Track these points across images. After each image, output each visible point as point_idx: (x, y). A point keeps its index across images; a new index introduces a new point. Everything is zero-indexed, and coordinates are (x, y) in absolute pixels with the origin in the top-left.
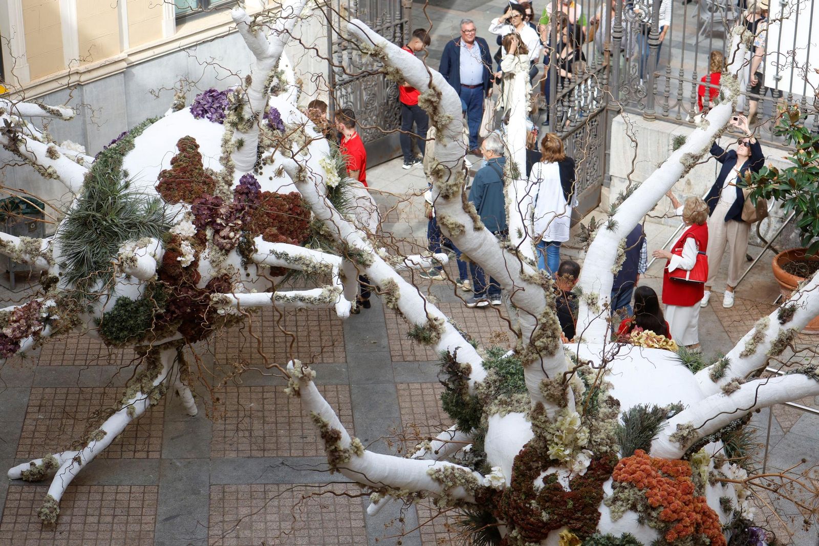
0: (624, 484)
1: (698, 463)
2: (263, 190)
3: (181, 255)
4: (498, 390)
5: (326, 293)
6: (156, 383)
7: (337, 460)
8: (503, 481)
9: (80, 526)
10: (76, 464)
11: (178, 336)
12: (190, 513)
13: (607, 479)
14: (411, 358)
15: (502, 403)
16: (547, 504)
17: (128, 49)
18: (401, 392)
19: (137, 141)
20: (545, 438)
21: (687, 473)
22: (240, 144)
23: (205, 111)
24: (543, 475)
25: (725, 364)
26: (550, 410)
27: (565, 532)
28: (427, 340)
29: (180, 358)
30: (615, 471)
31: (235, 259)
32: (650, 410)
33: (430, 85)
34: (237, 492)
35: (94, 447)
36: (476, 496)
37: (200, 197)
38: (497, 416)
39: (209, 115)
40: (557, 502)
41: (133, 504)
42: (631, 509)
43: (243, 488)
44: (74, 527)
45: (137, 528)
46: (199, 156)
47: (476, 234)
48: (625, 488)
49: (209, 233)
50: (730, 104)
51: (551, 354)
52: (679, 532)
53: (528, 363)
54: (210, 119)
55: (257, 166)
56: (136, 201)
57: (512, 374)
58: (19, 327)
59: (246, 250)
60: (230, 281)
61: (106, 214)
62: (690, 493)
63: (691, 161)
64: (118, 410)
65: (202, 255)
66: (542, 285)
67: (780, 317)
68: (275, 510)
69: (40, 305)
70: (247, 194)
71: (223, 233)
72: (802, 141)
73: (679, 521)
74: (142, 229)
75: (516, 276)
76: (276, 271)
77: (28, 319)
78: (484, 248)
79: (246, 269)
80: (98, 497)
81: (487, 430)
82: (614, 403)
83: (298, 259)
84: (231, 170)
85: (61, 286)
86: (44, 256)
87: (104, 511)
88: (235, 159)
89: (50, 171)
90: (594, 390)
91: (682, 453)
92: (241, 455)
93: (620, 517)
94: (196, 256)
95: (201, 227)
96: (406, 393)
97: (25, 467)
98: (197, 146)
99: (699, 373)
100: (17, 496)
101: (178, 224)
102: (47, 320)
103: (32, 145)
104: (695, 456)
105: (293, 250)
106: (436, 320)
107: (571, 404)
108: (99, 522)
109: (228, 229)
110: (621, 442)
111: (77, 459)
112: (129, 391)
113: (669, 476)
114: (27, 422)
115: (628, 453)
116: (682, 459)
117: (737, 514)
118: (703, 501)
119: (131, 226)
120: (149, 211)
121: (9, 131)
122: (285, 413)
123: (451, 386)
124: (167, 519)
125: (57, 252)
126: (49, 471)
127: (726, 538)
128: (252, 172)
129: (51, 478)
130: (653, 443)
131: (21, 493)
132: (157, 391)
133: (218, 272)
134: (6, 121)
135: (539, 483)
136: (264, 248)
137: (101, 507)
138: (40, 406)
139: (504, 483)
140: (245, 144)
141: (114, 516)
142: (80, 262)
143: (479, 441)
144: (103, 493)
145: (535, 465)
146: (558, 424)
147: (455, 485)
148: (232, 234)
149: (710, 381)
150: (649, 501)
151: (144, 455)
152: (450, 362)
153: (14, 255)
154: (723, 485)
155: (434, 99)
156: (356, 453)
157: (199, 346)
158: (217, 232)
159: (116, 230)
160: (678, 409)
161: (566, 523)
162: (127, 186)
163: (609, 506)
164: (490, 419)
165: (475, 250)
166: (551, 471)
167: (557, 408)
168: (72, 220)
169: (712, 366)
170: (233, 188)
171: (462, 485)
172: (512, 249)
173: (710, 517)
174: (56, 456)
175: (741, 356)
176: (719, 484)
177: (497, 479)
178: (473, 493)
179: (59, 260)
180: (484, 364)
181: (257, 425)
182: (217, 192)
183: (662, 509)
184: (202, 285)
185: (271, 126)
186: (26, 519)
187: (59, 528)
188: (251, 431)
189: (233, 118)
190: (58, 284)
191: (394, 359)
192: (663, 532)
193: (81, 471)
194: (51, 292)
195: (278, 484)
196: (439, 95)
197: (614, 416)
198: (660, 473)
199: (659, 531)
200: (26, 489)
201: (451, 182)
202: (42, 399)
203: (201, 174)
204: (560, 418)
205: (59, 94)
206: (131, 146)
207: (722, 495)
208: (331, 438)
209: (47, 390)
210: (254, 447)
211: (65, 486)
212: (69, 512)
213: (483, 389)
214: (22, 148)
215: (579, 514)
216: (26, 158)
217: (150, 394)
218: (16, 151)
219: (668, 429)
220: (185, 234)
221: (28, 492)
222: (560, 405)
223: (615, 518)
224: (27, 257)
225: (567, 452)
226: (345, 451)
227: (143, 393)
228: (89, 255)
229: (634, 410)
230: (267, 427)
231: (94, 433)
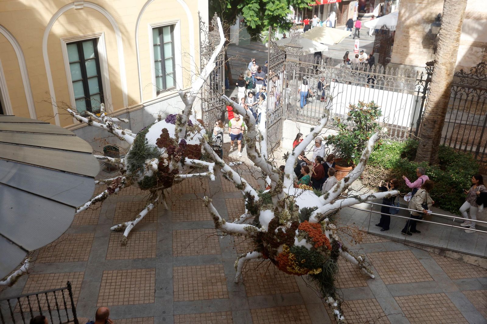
0: (302, 231)
1: (322, 224)
2: (187, 144)
3: (164, 163)
4: (263, 203)
5: (208, 174)
6: (156, 200)
7: (218, 225)
8: (265, 230)
9: (134, 244)
10: (132, 226)
11: (163, 186)
12: (167, 239)
13: (296, 229)
14: (229, 191)
15: (264, 207)
16: (279, 237)
17: (143, 102)
18: (227, 201)
19: (150, 129)
20: (278, 217)
21: (320, 227)
22: (181, 130)
23: (170, 121)
24: (278, 228)
25: (328, 194)
26: (280, 209)
27: (284, 245)
28: (241, 189)
29: (163, 193)
30: (299, 227)
31: (179, 164)
32: (308, 209)
33: (246, 115)
34: (181, 232)
35: (137, 220)
36: (257, 235)
37: (169, 146)
38: (263, 211)
39: (171, 122)
40: (282, 236)
41: (149, 237)
42: (304, 238)
43: (183, 231)
44: (132, 245)
45: (151, 244)
46: (168, 134)
47: (259, 158)
48: (302, 232)
49: (172, 157)
50: (327, 118)
51: (281, 193)
52: (318, 245)
53: (273, 196)
54: (171, 123)
55: (186, 137)
56: (150, 147)
57: (267, 198)
58: (115, 185)
59: (183, 161)
60: (179, 171)
61: (141, 151)
62: (321, 233)
63: (316, 135)
64: (145, 209)
65: (170, 163)
66: (278, 173)
67: (345, 181)
68: (192, 237)
69: (121, 178)
70: (183, 145)
71: (176, 157)
72: (341, 127)
73: (318, 241)
74: (152, 156)
75: (271, 170)
76: (191, 167)
77: (117, 183)
78: (261, 162)
79: (183, 167)
80: (139, 235)
81: (260, 215)
82: (297, 206)
83: (199, 164)
84: (178, 138)
85: (127, 173)
86: (122, 164)
87: (141, 239)
88: (179, 135)
89: (123, 138)
90: (292, 203)
91: (318, 221)
92: (181, 221)
93: (301, 241)
94: (169, 163)
95: (170, 155)
96: (228, 201)
97: (116, 227)
98: (168, 131)
99: (320, 197)
100: (114, 236)
101: (163, 154)
102: (123, 183)
103: (117, 131)
104: (322, 222)
105: (197, 161)
106: (244, 182)
107: (286, 207)
108: (139, 243)
109: (177, 155)
110: (300, 218)
111: (132, 224)
112: (148, 203)
113: (315, 228)
114: (116, 213)
115: (302, 221)
116: (318, 223)
117: (334, 239)
118: (325, 235)
119: (149, 155)
120: (154, 150)
121: (110, 127)
122: (193, 208)
123: (249, 202)
124: (160, 241)
125: (126, 163)
126: (124, 228)
127: (331, 246)
128: (184, 139)
129: (124, 230)
130: (310, 218)
131: (115, 235)
132: (156, 203)
133: (175, 168)
134: (108, 124)
135: (276, 231)
136: (188, 161)
137: (140, 238)
138: (120, 208)
139: (266, 231)
140: (182, 130)
141: (144, 241)
142: (133, 166)
143: (258, 217)
144: (140, 234)
145: (275, 225)
146: (282, 213)
147: (251, 231)
148: (179, 157)
149: (324, 200)
150: (309, 236)
151: (152, 222)
152: (248, 195)
153: (113, 164)
154: (330, 230)
155: (248, 119)
156: (223, 223)
157: (169, 189)
158: (174, 156)
159: (144, 156)
160: (317, 208)
161: (285, 243)
162: (147, 143)
163: (297, 237)
164: (260, 211)
165: (259, 163)
166: (280, 227)
167: (282, 209)
168: (130, 153)
169: (324, 195)
170: (179, 143)
171: (253, 231)
172: (269, 163)
173: (327, 240)
174: (126, 223)
175: (333, 192)
176: (328, 230)
177: (264, 229)
178: (256, 234)
179: (127, 165)
180: (258, 195)
181: (185, 212)
182: (174, 145)
183: (313, 238)
184: (170, 172)
185: (189, 125)
186: (116, 243)
187: (127, 245)
188: (183, 213)
189: (178, 123)
190: (127, 172)
191: (224, 191)
192: (314, 245)
193: (133, 228)
194: (124, 174)
195: (192, 229)
196: (249, 117)
197: (298, 210)
198: (312, 227)
199: (313, 244)
200: (116, 233)
201: (252, 143)
202: (120, 206)
203: (169, 139)
204: (283, 212)
205: (122, 115)
206: (148, 131)
207: (330, 233)
208: (216, 219)
209: (122, 203)
210: (185, 218)
211: (129, 232)
212: (130, 240)
213: (258, 203)
214: (114, 132)
215: (289, 240)
216: (115, 135)
217: (154, 204)
218: (112, 132)
219: (314, 214)
220: (165, 157)
221: (117, 234)
222: (283, 208)
223: (299, 241)
224: (117, 164)
225: (285, 221)
226: (220, 223)
227: (152, 203)
228: (136, 163)
229: (304, 208)
230: (188, 212)
231: (137, 216)
